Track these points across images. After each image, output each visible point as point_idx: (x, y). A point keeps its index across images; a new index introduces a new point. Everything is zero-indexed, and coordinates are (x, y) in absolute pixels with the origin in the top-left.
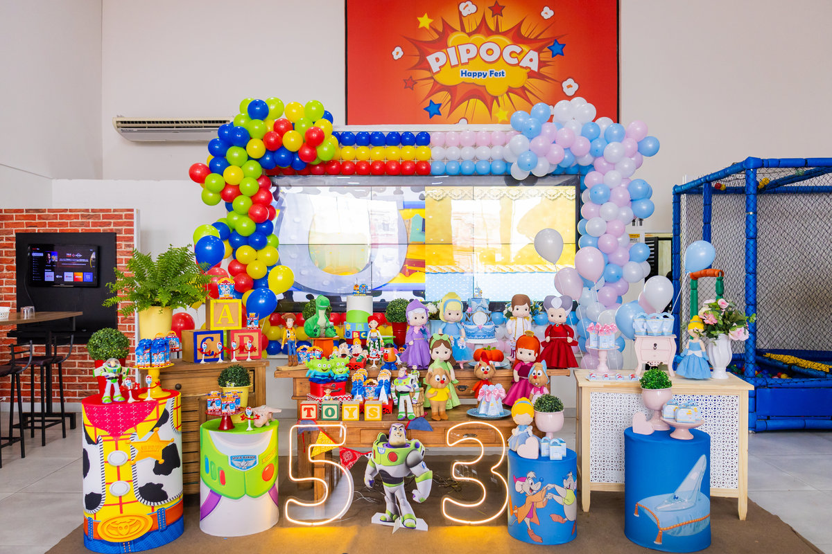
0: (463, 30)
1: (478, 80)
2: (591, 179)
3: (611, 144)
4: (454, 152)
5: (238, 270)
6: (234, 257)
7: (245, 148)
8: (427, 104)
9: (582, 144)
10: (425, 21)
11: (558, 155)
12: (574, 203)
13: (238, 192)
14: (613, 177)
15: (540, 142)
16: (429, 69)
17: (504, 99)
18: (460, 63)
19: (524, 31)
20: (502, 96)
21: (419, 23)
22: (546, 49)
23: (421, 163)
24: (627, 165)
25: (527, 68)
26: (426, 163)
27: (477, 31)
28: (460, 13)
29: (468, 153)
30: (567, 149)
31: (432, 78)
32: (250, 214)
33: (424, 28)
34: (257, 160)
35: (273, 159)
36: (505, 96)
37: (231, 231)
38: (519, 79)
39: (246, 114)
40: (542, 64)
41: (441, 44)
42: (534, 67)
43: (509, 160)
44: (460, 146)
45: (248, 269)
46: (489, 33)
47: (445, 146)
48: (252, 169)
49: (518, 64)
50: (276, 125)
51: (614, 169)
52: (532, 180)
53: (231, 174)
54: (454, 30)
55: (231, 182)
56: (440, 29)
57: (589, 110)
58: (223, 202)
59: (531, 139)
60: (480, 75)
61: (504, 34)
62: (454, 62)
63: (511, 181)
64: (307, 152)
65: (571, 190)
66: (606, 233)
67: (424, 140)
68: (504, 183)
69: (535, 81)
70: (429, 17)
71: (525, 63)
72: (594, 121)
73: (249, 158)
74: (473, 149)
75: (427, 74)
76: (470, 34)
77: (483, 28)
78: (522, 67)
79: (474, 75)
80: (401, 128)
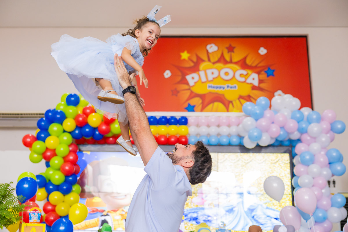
0: (209, 60)
1: (220, 91)
2: (300, 148)
3: (312, 125)
4: (204, 130)
5: (50, 209)
6: (48, 200)
7: (62, 124)
8: (186, 105)
9: (292, 125)
10: (185, 55)
11: (276, 131)
12: (289, 165)
13: (54, 153)
14: (315, 147)
15: (263, 122)
16: (187, 83)
17: (236, 103)
18: (208, 81)
19: (249, 62)
20: (235, 101)
21: (180, 56)
22: (263, 72)
23: (182, 137)
24: (324, 138)
25: (251, 84)
26: (185, 137)
27: (219, 61)
28: (207, 51)
29: (213, 130)
30: (282, 128)
31: (189, 89)
32: (62, 169)
33: (184, 60)
34: (70, 133)
35: (80, 133)
36: (237, 101)
37: (47, 181)
38: (246, 91)
39: (64, 102)
40: (260, 81)
41: (195, 69)
42: (256, 83)
43: (242, 135)
44: (208, 126)
45: (57, 209)
46: (226, 62)
47: (198, 126)
48: (65, 138)
49: (245, 82)
50: (84, 110)
51: (315, 142)
52: (259, 149)
53: (51, 142)
54: (203, 61)
55: (51, 147)
56: (195, 59)
57: (296, 102)
58: (44, 161)
59: (257, 120)
60: (220, 87)
61: (236, 63)
62: (204, 79)
63: (244, 149)
64: (104, 127)
65: (287, 156)
66: (313, 186)
67: (184, 121)
68: (239, 151)
69: (256, 92)
70: (188, 52)
71: (249, 80)
72: (300, 109)
73: (64, 131)
74: (217, 128)
75: (185, 87)
76: (214, 63)
77: (222, 60)
78: (248, 83)
79: (217, 87)
80: (168, 114)
